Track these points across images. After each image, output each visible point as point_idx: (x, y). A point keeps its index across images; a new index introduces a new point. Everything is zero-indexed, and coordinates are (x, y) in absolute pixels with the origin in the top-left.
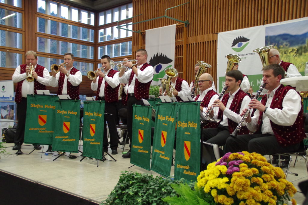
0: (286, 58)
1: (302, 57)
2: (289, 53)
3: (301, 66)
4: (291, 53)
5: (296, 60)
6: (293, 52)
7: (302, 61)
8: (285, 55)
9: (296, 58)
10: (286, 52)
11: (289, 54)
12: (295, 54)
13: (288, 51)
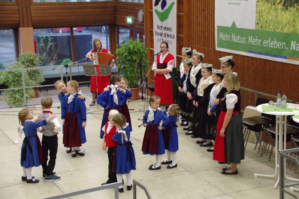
0: (274, 11)
1: (288, 12)
2: (277, 4)
3: (286, 25)
4: (279, 5)
5: (283, 16)
6: (280, 4)
7: (287, 18)
8: (274, 6)
9: (283, 12)
10: (275, 3)
11: (277, 7)
12: (282, 8)
13: (276, 2)
